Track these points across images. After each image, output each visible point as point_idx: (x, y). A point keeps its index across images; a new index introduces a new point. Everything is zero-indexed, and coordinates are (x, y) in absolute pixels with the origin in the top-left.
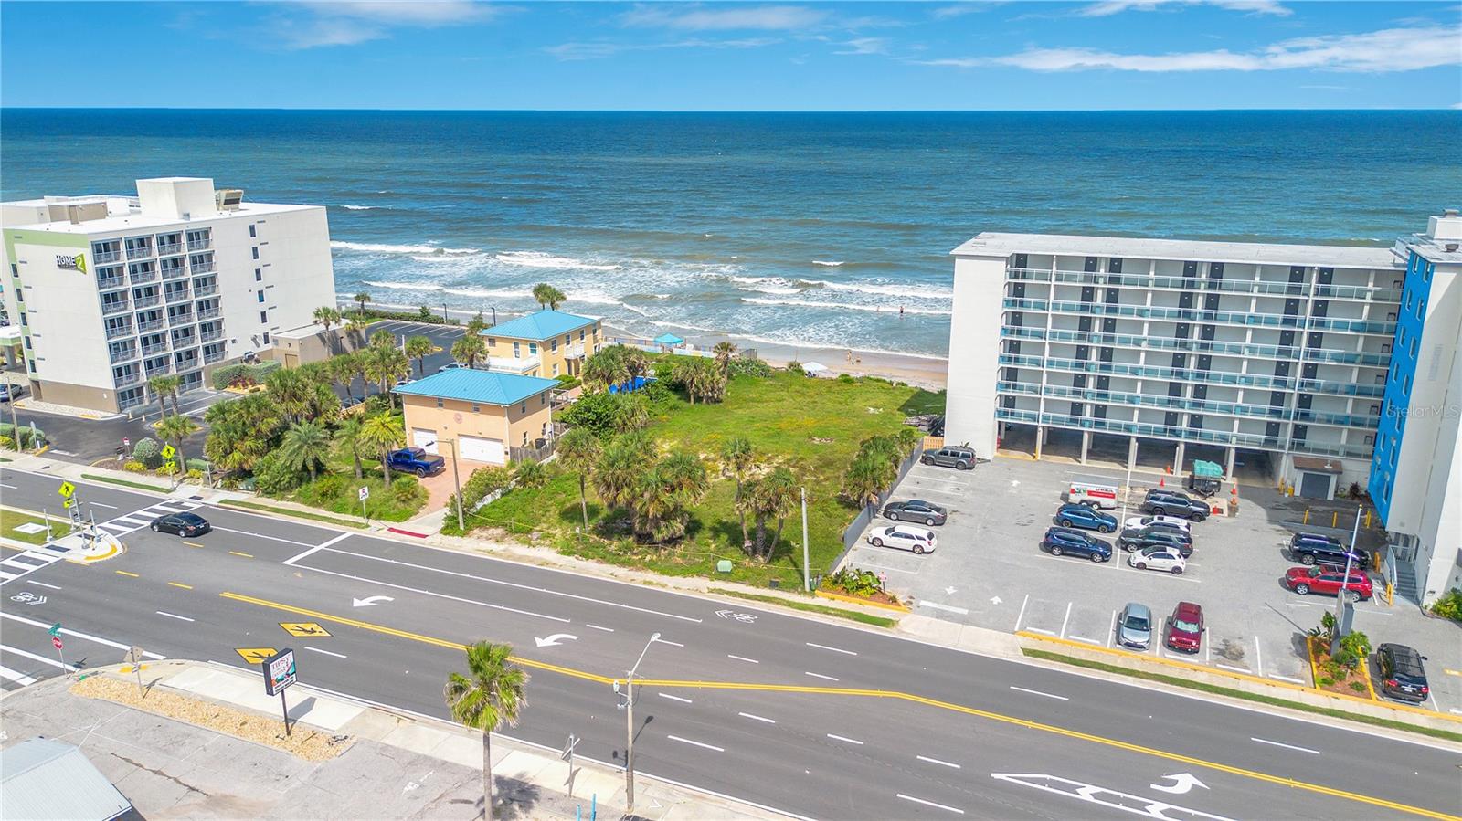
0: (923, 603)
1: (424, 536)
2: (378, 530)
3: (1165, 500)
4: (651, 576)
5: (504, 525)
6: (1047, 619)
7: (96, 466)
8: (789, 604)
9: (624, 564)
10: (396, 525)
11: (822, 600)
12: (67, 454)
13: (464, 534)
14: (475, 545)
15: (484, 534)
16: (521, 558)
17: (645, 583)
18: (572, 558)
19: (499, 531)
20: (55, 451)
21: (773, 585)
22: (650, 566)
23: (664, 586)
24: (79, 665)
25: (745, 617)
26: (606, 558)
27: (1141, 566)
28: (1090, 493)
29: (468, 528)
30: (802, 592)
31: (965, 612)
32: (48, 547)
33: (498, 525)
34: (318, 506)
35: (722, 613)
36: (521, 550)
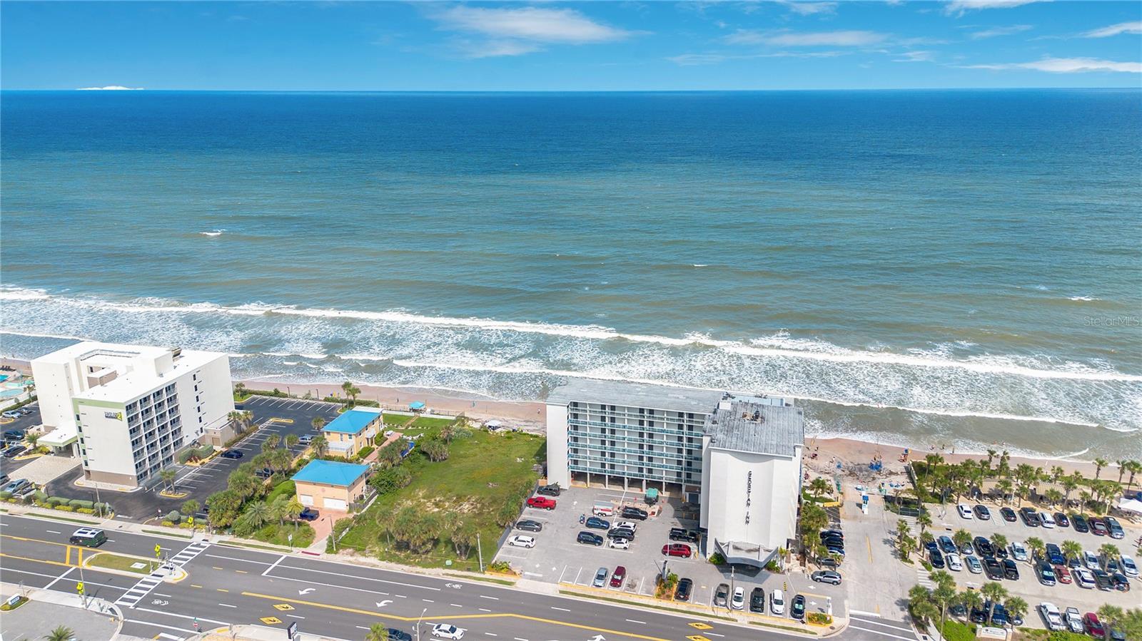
0: (526, 573)
1: (319, 555)
2: (297, 553)
3: (631, 512)
4: (419, 569)
5: (353, 547)
6: (570, 578)
7: (146, 524)
8: (475, 578)
9: (407, 564)
10: (304, 550)
11: (488, 575)
12: (126, 517)
13: (336, 553)
14: (343, 558)
15: (345, 552)
16: (363, 564)
17: (417, 573)
18: (385, 562)
19: (351, 550)
20: (119, 516)
21: (469, 570)
22: (418, 564)
23: (424, 574)
25: (457, 586)
26: (399, 561)
27: (612, 547)
28: (602, 510)
29: (338, 550)
30: (480, 572)
31: (541, 575)
32: (153, 575)
33: (350, 548)
34: (266, 541)
35: (448, 585)
36: (362, 559)
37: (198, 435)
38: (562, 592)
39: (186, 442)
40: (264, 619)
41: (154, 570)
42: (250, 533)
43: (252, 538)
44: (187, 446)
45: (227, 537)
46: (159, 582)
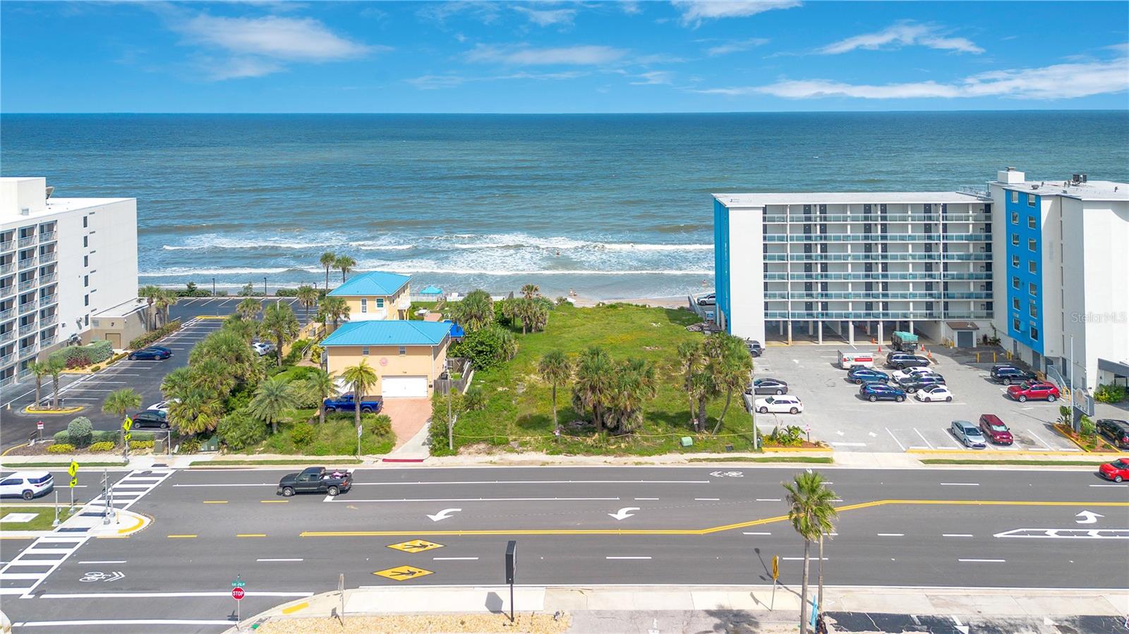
0: (834, 444)
1: (422, 461)
2: (373, 462)
3: (903, 358)
4: (636, 458)
5: (484, 441)
6: (914, 441)
7: (8, 455)
9: (607, 453)
10: (386, 456)
11: (769, 453)
13: (455, 454)
14: (470, 459)
15: (473, 450)
16: (520, 463)
17: (637, 464)
18: (563, 456)
19: (482, 446)
21: (730, 449)
22: (627, 452)
23: (653, 464)
24: (233, 618)
25: (734, 474)
26: (589, 451)
27: (928, 400)
28: (856, 360)
29: (456, 448)
30: (753, 450)
31: (864, 445)
32: (62, 530)
33: (478, 442)
34: (296, 453)
35: (716, 474)
36: (514, 457)
37: (80, 328)
38: (926, 462)
39: (62, 335)
40: (387, 573)
41: (61, 521)
42: (256, 442)
43: (264, 452)
44: (62, 345)
45: (207, 456)
46: (82, 541)
